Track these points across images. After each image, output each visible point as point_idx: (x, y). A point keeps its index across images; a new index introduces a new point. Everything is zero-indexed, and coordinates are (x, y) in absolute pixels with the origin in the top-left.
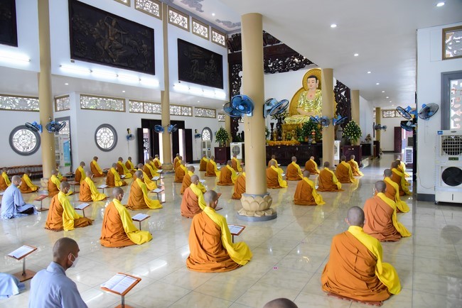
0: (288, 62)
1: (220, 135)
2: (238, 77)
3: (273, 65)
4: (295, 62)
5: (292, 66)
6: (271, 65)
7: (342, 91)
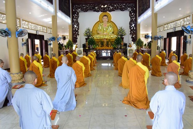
0: (106, 7)
1: (70, 44)
2: (77, 12)
3: (98, 7)
4: (110, 8)
5: (108, 9)
6: (97, 8)
7: (133, 24)
